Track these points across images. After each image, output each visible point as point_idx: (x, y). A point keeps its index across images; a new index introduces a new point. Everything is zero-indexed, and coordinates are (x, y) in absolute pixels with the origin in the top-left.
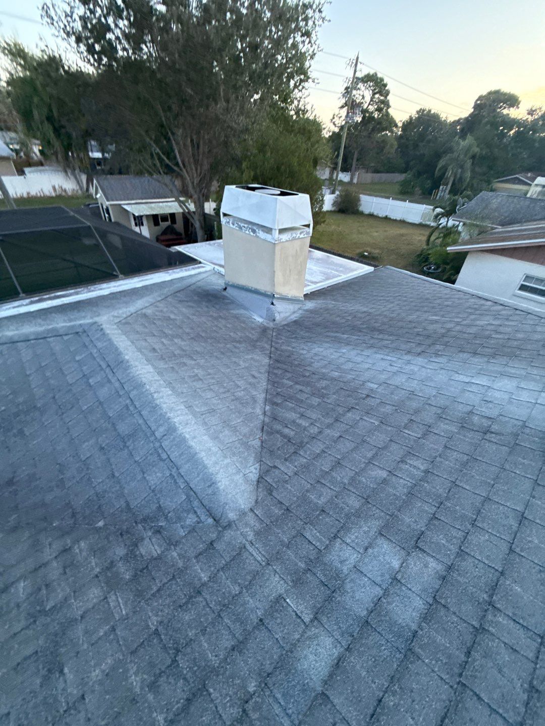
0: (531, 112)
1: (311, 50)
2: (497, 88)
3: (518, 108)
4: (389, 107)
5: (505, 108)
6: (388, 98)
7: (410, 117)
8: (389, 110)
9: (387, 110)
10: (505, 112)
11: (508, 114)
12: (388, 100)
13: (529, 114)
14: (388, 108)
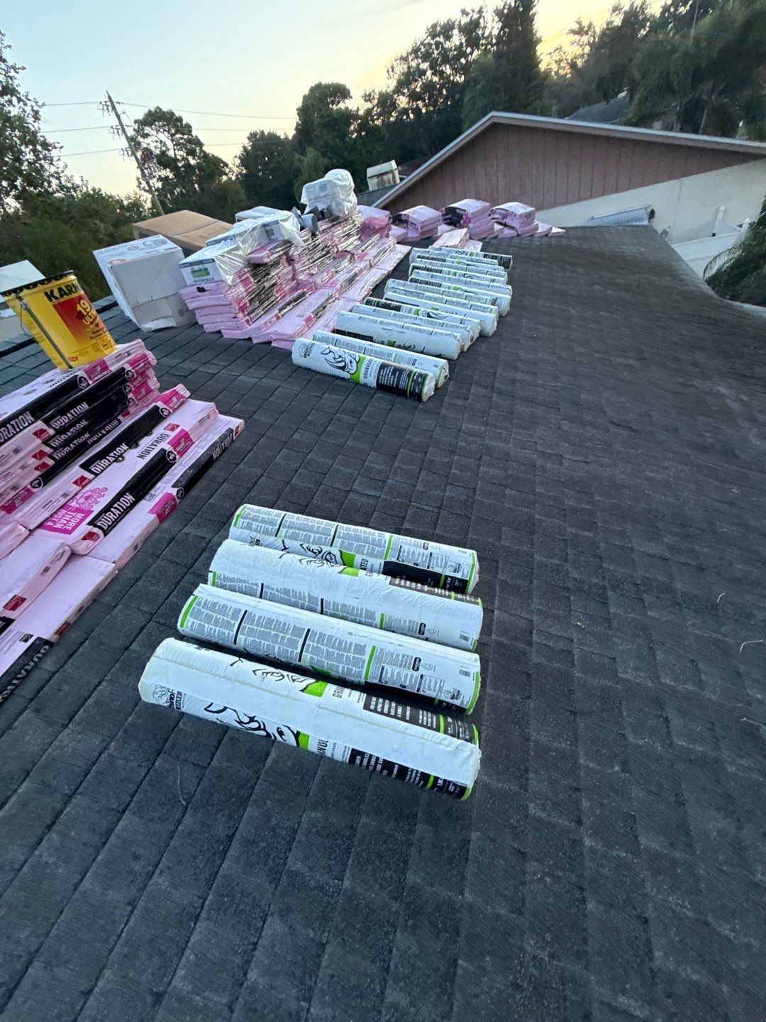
0: (368, 98)
1: (28, 109)
2: (317, 82)
3: (351, 97)
4: (200, 144)
5: (339, 102)
6: (194, 133)
7: (245, 148)
8: (204, 148)
9: (201, 150)
10: (342, 106)
11: (347, 108)
12: (196, 137)
13: (366, 101)
14: (201, 148)
